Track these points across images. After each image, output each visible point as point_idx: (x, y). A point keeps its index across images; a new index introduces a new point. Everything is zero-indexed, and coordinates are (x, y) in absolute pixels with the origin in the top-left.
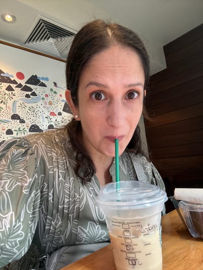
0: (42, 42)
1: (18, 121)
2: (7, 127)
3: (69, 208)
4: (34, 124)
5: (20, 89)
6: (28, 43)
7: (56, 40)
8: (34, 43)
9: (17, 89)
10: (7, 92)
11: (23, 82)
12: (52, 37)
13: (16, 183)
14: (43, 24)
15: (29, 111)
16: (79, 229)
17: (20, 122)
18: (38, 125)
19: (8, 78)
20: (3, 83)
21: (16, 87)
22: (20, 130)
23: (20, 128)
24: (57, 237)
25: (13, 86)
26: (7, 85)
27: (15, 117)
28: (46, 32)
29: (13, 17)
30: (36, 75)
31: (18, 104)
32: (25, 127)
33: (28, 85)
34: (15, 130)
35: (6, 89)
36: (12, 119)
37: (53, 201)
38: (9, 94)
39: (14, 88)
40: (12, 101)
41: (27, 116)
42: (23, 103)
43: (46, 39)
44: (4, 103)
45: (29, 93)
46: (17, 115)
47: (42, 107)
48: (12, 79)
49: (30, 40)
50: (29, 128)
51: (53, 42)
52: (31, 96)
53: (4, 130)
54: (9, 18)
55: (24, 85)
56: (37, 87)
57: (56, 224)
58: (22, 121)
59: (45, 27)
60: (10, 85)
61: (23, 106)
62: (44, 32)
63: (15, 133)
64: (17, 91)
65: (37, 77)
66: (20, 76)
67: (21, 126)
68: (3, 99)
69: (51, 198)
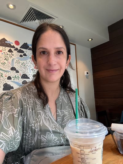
0: (31, 22)
1: (15, 71)
2: (8, 75)
3: (35, 126)
4: (24, 73)
5: (17, 51)
6: (23, 22)
7: (40, 21)
8: (26, 22)
9: (15, 51)
10: (9, 53)
11: (18, 47)
12: (37, 19)
13: (9, 113)
14: (32, 11)
15: (22, 66)
16: (42, 137)
17: (16, 72)
18: (27, 74)
19: (10, 44)
20: (6, 47)
21: (14, 50)
22: (16, 77)
23: (15, 76)
24: (30, 142)
25: (13, 49)
26: (9, 48)
27: (13, 69)
28: (34, 16)
29: (14, 6)
30: (27, 43)
31: (15, 61)
32: (19, 75)
33: (22, 49)
34: (13, 77)
35: (8, 51)
36: (11, 70)
37: (26, 122)
38: (10, 54)
39: (13, 51)
40: (12, 58)
41: (20, 68)
42: (18, 60)
43: (34, 20)
44: (7, 60)
45: (22, 54)
46: (14, 67)
47: (29, 63)
48: (12, 45)
49: (24, 21)
50: (21, 76)
51: (38, 22)
52: (23, 56)
53: (6, 76)
54: (11, 6)
55: (19, 49)
56: (27, 50)
57: (29, 135)
58: (17, 72)
59: (33, 13)
60: (10, 49)
61: (18, 62)
62: (33, 16)
63: (13, 79)
64: (15, 52)
65: (27, 44)
66: (17, 43)
67: (16, 74)
68: (6, 58)
69: (25, 121)
